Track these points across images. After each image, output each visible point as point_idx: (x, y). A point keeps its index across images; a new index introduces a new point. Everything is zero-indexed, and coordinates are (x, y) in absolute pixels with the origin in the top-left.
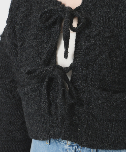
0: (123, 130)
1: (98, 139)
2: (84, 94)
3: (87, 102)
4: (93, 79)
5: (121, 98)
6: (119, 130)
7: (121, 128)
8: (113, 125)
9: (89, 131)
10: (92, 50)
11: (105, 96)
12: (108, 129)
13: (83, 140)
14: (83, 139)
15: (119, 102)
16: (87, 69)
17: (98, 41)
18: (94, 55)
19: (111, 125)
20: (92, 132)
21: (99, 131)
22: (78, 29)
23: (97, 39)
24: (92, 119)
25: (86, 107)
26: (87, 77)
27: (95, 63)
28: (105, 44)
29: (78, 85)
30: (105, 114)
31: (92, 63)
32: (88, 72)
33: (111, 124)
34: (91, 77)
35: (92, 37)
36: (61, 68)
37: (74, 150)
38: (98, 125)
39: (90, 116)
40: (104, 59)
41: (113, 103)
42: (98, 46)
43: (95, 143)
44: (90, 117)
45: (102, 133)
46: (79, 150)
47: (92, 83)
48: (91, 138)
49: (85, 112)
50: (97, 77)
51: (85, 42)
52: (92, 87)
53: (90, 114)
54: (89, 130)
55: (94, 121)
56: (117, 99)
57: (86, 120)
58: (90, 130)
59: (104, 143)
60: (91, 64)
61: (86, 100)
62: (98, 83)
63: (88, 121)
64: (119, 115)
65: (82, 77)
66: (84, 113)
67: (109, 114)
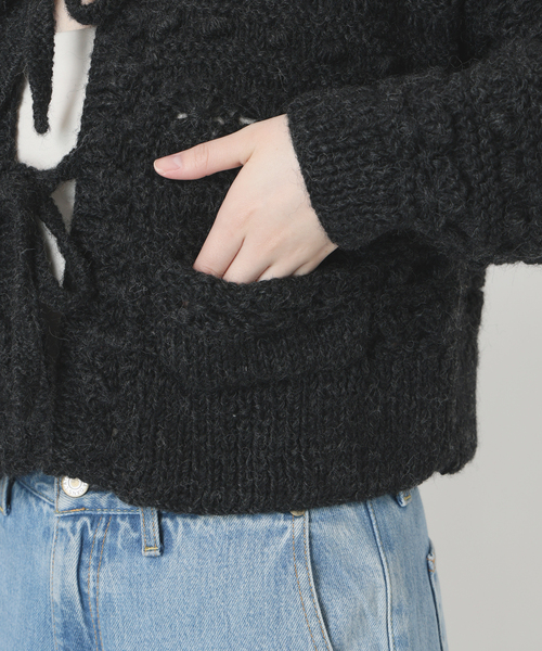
0: (301, 421)
1: (199, 467)
2: (124, 282)
3: (136, 314)
4: (154, 216)
5: (271, 299)
6: (280, 419)
7: (292, 411)
8: (253, 403)
9: (155, 437)
10: (147, 88)
11: (203, 289)
12: (237, 422)
13: (133, 473)
14: (132, 469)
15: (265, 314)
16: (129, 172)
17: (174, 52)
18: (151, 113)
19: (245, 407)
20: (169, 441)
21: (198, 435)
22: (98, 11)
23: (169, 46)
24: (164, 385)
25: (136, 333)
26: (132, 207)
27: (158, 143)
28: (203, 64)
29: (98, 243)
30: (210, 372)
31: (144, 145)
32: (132, 184)
33: (244, 400)
34: (143, 206)
35: (154, 39)
36: (30, 173)
37: (78, 535)
38: (191, 408)
39: (152, 371)
40: (191, 126)
41: (241, 325)
42: (173, 72)
43: (188, 486)
44: (154, 376)
45: (213, 443)
46: (100, 534)
47: (152, 233)
48: (168, 464)
49: (131, 354)
50: (170, 205)
51: (121, 61)
52: (153, 249)
53: (155, 362)
54: (157, 429)
55: (173, 391)
56: (253, 302)
57: (139, 388)
58: (159, 433)
59: (225, 486)
60: (143, 151)
61: (134, 303)
62: (176, 232)
63: (145, 394)
64: (271, 361)
65: (111, 207)
66: (127, 361)
67: (229, 367)
